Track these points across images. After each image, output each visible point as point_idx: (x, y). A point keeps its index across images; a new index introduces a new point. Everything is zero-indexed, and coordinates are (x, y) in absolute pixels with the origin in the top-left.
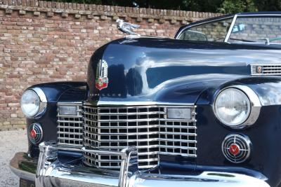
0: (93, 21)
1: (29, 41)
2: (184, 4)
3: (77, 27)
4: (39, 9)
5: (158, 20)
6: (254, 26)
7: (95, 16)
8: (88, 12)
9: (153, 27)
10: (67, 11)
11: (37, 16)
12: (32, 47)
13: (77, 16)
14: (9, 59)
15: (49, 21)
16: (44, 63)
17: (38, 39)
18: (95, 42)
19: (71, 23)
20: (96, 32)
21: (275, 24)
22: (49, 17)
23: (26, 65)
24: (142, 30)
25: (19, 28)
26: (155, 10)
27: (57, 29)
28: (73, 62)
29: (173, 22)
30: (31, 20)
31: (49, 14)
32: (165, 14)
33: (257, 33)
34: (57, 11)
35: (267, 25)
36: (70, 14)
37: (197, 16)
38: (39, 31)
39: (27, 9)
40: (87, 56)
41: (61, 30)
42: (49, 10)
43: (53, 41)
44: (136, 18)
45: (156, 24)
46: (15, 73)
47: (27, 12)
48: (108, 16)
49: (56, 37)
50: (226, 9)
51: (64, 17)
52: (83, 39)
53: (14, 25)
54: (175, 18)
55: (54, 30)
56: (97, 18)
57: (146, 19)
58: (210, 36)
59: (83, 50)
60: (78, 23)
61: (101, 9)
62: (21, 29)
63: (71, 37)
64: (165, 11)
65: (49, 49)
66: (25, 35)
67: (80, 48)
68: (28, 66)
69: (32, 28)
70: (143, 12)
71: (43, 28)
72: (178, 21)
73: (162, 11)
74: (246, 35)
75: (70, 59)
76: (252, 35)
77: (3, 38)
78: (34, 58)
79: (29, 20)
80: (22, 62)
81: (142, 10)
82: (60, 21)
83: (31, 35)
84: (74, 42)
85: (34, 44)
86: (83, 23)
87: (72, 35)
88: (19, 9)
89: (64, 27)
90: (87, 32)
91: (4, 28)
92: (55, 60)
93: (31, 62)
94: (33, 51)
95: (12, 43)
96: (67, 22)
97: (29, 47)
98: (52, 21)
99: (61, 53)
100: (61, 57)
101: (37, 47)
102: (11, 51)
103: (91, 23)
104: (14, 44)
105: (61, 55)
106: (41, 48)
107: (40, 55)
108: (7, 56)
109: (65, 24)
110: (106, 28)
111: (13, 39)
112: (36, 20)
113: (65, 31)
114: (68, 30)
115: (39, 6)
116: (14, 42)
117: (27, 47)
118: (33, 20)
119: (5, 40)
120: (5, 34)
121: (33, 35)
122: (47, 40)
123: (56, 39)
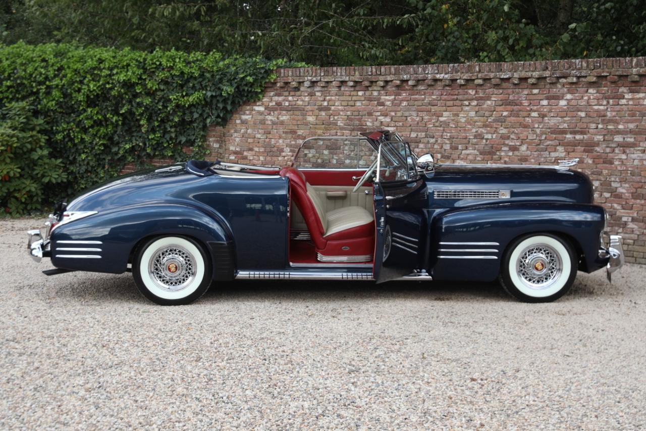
0: (559, 86)
1: (470, 122)
3: (535, 97)
4: (480, 75)
7: (558, 78)
8: (547, 74)
10: (516, 75)
11: (479, 85)
12: (474, 130)
13: (530, 81)
14: (447, 147)
15: (496, 91)
16: (490, 153)
17: (483, 119)
18: (561, 120)
19: (526, 92)
20: (563, 103)
22: (497, 86)
24: (642, 95)
25: (460, 103)
27: (506, 103)
28: (529, 153)
30: (474, 92)
31: (495, 81)
36: (520, 79)
38: (484, 106)
39: (465, 77)
40: (549, 143)
41: (512, 103)
42: (492, 75)
43: (501, 120)
44: (626, 77)
47: (467, 81)
49: (505, 114)
52: (543, 116)
53: (453, 100)
55: (503, 104)
56: (564, 81)
59: (542, 133)
60: (536, 91)
61: (567, 66)
62: (462, 105)
63: (525, 114)
65: (496, 132)
66: (468, 113)
67: (538, 131)
69: (474, 103)
71: (489, 102)
77: (441, 119)
78: (477, 146)
79: (472, 92)
80: (463, 152)
81: (635, 60)
82: (511, 90)
83: (474, 113)
84: (530, 121)
85: (477, 125)
86: (543, 91)
87: (527, 111)
88: (456, 78)
89: (516, 98)
90: (549, 105)
91: (443, 105)
92: (503, 149)
93: (473, 151)
94: (475, 137)
95: (451, 125)
96: (521, 90)
97: (471, 130)
98: (501, 91)
99: (513, 139)
100: (511, 144)
101: (481, 129)
102: (450, 136)
103: (555, 90)
104: (454, 126)
105: (512, 142)
106: (485, 132)
107: (484, 141)
108: (446, 144)
109: (518, 93)
110: (578, 96)
111: (453, 120)
112: (480, 91)
113: (517, 105)
114: (521, 103)
115: (480, 71)
116: (454, 124)
117: (469, 130)
118: (476, 92)
119: (444, 122)
120: (444, 113)
121: (476, 112)
122: (494, 120)
123: (505, 116)
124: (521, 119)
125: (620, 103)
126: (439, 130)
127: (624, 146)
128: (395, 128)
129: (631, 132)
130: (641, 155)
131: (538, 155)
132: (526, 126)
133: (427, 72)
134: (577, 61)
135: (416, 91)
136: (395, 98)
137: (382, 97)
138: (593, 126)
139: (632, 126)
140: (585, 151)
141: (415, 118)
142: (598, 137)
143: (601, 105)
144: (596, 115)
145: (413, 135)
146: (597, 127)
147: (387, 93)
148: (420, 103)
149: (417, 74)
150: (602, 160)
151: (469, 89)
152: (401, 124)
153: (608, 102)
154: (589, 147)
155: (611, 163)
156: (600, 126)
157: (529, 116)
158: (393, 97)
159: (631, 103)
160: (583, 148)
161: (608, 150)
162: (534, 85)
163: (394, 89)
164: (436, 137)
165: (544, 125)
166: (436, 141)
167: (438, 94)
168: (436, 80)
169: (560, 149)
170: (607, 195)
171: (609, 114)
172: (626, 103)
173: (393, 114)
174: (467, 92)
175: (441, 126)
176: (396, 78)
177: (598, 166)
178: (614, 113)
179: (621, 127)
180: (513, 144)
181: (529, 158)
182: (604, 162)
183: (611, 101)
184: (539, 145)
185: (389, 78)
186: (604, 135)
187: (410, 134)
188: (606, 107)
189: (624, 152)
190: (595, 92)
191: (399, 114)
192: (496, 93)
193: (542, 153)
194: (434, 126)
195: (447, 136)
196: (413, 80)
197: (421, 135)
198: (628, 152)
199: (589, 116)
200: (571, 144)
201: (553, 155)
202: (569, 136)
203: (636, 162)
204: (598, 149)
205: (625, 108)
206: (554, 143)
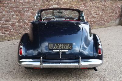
124: (3, 4)
127: (27, 11)
129: (28, 8)
132: (4, 6)
138: (20, 6)
139: (28, 6)
142: (21, 9)
144: (21, 4)
154: (20, 11)
156: (22, 6)
157: (5, 3)
161: (24, 12)
169: (13, 12)
170: (24, 23)
171: (23, 3)
179: (26, 6)
182: (23, 15)
184: (7, 11)
186: (23, 8)
200: (16, 11)
201: (11, 14)
202: (15, 9)
203: (29, 15)
204: (21, 12)
205: (26, 2)
206: (11, 11)
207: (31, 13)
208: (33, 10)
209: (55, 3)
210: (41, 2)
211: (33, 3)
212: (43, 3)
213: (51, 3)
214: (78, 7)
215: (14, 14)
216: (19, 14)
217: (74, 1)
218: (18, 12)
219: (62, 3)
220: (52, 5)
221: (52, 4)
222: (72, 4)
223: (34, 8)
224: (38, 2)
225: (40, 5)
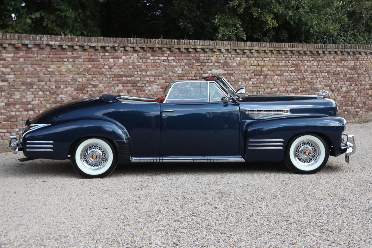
0: (119, 51)
1: (69, 71)
2: (180, 26)
3: (106, 57)
4: (78, 44)
5: (169, 49)
6: (245, 51)
8: (116, 45)
9: (165, 55)
10: (100, 45)
11: (76, 49)
12: (71, 76)
13: (107, 48)
14: (53, 87)
15: (84, 53)
16: (81, 89)
17: (76, 69)
18: (120, 70)
19: (102, 54)
20: (121, 61)
21: (262, 49)
22: (85, 50)
23: (67, 91)
24: (157, 58)
25: (61, 60)
26: (168, 41)
27: (91, 60)
28: (103, 88)
29: (181, 50)
30: (71, 53)
31: (86, 47)
32: (176, 44)
33: (247, 57)
34: (92, 45)
35: (255, 50)
36: (102, 47)
37: (201, 44)
38: (77, 62)
39: (69, 44)
41: (93, 60)
42: (86, 44)
43: (87, 70)
44: (152, 48)
45: (168, 52)
46: (59, 99)
47: (69, 46)
48: (131, 47)
49: (90, 66)
50: (222, 35)
51: (96, 50)
52: (110, 68)
53: (57, 58)
54: (184, 47)
55: (88, 61)
56: (122, 49)
57: (160, 48)
58: (210, 61)
59: (111, 77)
60: (107, 54)
61: (126, 41)
62: (63, 61)
64: (176, 41)
65: (85, 77)
66: (67, 66)
67: (108, 76)
68: (69, 93)
69: (71, 60)
70: (159, 43)
71: (80, 60)
72: (185, 49)
73: (173, 40)
74: (239, 59)
75: (101, 85)
76: (243, 59)
77: (49, 70)
78: (73, 86)
79: (69, 53)
80: (64, 89)
81: (157, 40)
82: (93, 53)
83: (71, 66)
84: (104, 71)
85: (73, 73)
86: (111, 54)
87: (102, 65)
88: (62, 44)
89: (96, 58)
90: (114, 62)
91: (50, 61)
92: (89, 87)
93: (70, 89)
94: (72, 80)
95: (56, 74)
96: (98, 53)
97: (69, 76)
98: (87, 53)
99: (94, 81)
100: (94, 83)
101: (75, 76)
102: (55, 80)
103: (117, 54)
104: (58, 74)
105: (94, 82)
106: (78, 77)
107: (78, 82)
108: (53, 85)
109: (97, 55)
110: (129, 57)
111: (57, 70)
112: (75, 53)
113: (96, 61)
114: (99, 60)
115: (78, 41)
116: (58, 73)
117: (67, 76)
118: (72, 53)
119: (51, 71)
120: (51, 66)
121: (72, 66)
122: (83, 70)
123: (90, 68)
124: (99, 70)
125: (148, 61)
126: (47, 77)
127: (150, 83)
128: (14, 76)
129: (152, 75)
130: (157, 87)
131: (109, 89)
133: (43, 40)
134: (131, 39)
135: (31, 52)
136: (14, 56)
137: (4, 55)
138: (136, 73)
139: (153, 73)
140: (132, 86)
141: (30, 69)
142: (138, 78)
143: (140, 62)
144: (137, 67)
145: (29, 80)
146: (138, 74)
147: (7, 52)
148: (33, 59)
149: (35, 40)
150: (140, 90)
151: (68, 51)
152: (19, 73)
153: (143, 61)
154: (134, 84)
155: (144, 91)
156: (139, 73)
157: (103, 67)
158: (13, 55)
159: (152, 61)
160: (131, 84)
161: (143, 85)
162: (106, 51)
163: (13, 49)
164: (46, 81)
165: (112, 73)
166: (46, 84)
167: (47, 53)
168: (48, 45)
169: (120, 85)
171: (143, 67)
172: (150, 61)
173: (13, 66)
174: (66, 53)
175: (49, 74)
176: (19, 42)
177: (139, 93)
178: (145, 66)
179: (148, 73)
180: (95, 84)
181: (103, 92)
182: (141, 91)
183: (144, 60)
184: (108, 84)
185: (13, 42)
186: (141, 78)
187: (26, 80)
188: (141, 63)
189: (150, 86)
190: (136, 55)
191: (18, 66)
192: (84, 54)
193: (111, 88)
194: (44, 74)
195: (53, 80)
196: (32, 44)
197: (35, 80)
198: (152, 85)
199: (135, 68)
200: (126, 83)
201: (117, 88)
202: (124, 78)
203: (155, 90)
204: (138, 84)
205: (150, 64)
206: (117, 82)
207: (159, 87)
208: (163, 81)
209: (216, 64)
210: (184, 64)
211: (164, 65)
212: (189, 65)
213: (207, 64)
214: (279, 72)
215: (122, 88)
216: (132, 88)
217: (268, 59)
218: (130, 85)
219: (235, 64)
220: (210, 70)
221: (210, 67)
222: (263, 67)
223: (167, 76)
224: (175, 64)
225: (180, 69)
